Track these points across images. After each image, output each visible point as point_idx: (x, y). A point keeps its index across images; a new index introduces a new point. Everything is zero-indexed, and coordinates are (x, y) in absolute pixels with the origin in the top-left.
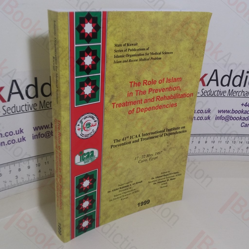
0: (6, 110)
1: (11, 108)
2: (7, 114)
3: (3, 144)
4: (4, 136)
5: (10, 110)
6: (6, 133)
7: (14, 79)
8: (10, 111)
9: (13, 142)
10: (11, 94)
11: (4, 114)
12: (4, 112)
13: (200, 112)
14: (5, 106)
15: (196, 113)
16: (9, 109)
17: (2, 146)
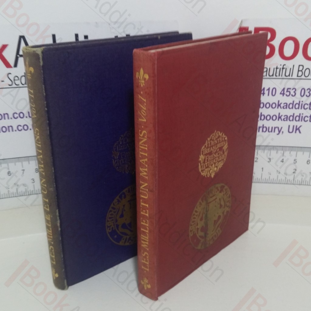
0: (12, 80)
1: (20, 77)
2: (14, 86)
3: (10, 128)
4: (12, 117)
5: (18, 80)
6: (14, 114)
7: (22, 34)
8: (18, 82)
9: (26, 128)
10: (18, 56)
11: (9, 85)
12: (10, 83)
14: (10, 74)
16: (16, 78)
17: (9, 131)
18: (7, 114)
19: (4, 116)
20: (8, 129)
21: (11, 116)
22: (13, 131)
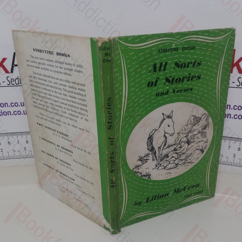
0: (10, 81)
1: (15, 80)
3: (9, 113)
6: (11, 103)
9: (19, 113)
10: (14, 66)
11: (8, 85)
13: (237, 108)
14: (8, 77)
15: (232, 109)
16: (13, 80)
17: (8, 115)
18: (7, 103)
19: (5, 105)
20: (8, 113)
21: (9, 105)
22: (11, 115)
